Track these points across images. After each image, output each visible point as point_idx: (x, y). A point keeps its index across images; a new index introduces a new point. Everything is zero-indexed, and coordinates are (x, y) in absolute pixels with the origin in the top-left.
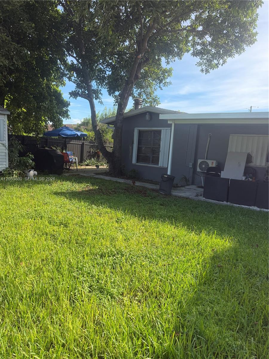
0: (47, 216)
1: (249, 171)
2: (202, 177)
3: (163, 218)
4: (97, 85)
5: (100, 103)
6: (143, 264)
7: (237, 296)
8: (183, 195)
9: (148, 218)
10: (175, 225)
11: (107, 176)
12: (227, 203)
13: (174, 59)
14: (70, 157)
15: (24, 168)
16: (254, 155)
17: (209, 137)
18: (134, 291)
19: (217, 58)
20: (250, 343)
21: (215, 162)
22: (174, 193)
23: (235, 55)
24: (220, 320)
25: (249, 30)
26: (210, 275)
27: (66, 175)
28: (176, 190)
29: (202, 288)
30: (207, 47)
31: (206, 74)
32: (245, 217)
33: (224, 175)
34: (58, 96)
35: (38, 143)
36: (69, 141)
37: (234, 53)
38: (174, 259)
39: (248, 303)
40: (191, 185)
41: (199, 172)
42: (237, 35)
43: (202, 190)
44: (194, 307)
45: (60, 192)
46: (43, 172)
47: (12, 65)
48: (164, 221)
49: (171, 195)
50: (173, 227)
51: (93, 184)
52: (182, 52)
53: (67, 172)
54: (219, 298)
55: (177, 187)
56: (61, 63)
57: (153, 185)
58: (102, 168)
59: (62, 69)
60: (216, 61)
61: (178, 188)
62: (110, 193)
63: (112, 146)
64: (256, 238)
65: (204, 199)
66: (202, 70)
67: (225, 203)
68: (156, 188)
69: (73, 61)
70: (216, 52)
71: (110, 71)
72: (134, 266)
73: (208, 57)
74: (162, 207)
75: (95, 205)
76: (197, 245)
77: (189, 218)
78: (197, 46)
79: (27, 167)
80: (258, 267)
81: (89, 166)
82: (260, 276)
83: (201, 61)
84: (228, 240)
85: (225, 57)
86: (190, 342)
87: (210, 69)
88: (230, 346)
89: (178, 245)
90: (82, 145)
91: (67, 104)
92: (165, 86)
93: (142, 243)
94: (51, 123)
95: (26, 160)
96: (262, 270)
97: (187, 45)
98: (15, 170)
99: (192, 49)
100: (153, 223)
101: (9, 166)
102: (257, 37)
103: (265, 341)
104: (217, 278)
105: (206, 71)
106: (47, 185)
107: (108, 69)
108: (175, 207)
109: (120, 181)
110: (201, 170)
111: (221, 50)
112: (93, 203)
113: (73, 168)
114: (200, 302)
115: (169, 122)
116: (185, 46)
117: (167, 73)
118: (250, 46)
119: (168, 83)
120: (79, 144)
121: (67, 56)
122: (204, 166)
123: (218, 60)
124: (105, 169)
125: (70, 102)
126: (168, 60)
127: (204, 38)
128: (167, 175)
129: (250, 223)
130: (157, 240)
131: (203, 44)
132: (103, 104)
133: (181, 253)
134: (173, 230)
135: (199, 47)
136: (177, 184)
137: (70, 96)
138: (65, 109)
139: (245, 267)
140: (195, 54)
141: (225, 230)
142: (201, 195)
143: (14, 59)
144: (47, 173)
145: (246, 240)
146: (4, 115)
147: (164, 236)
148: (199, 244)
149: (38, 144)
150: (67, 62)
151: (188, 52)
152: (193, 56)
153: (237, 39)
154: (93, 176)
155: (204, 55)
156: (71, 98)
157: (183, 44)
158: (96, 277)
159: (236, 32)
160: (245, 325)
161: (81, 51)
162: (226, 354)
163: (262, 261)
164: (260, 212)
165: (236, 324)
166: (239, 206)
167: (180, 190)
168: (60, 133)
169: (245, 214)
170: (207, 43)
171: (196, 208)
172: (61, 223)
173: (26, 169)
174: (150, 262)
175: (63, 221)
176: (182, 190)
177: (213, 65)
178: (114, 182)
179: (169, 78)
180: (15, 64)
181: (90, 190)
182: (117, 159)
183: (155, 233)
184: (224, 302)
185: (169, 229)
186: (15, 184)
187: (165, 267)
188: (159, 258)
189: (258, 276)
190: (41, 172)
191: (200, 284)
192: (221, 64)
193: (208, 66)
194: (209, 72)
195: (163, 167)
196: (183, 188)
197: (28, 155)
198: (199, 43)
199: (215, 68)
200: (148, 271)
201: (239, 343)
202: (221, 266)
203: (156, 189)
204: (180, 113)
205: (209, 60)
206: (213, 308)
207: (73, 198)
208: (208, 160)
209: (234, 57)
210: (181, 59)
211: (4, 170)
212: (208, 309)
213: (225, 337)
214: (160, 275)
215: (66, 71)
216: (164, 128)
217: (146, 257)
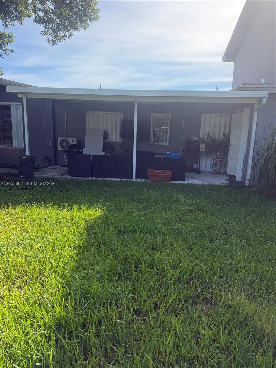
1: (107, 146)
2: (64, 156)
3: (30, 202)
6: (16, 252)
7: (112, 253)
8: (47, 176)
9: (11, 205)
10: (45, 207)
12: (92, 178)
13: (13, 23)
16: (109, 131)
17: (65, 113)
18: (11, 280)
19: (63, 29)
20: (127, 285)
21: (75, 139)
22: (37, 175)
23: (80, 29)
24: (102, 277)
25: (91, 6)
26: (87, 243)
28: (39, 172)
29: (82, 256)
30: (50, 15)
31: (53, 45)
32: (109, 188)
33: (85, 151)
37: (79, 27)
38: (49, 239)
39: (121, 256)
40: (54, 165)
41: (60, 151)
42: (80, 7)
43: (67, 169)
44: (77, 274)
48: (32, 204)
49: (33, 178)
50: (42, 209)
52: (22, 16)
54: (98, 259)
55: (39, 169)
57: (10, 169)
60: (61, 33)
61: (41, 170)
64: (120, 203)
65: (70, 178)
66: (48, 40)
67: (90, 178)
68: (14, 172)
70: (60, 22)
72: (5, 256)
73: (53, 27)
74: (26, 191)
76: (70, 220)
77: (58, 197)
78: (38, 12)
80: (125, 226)
82: (128, 232)
83: (46, 30)
84: (98, 210)
85: (71, 30)
86: (79, 303)
87: (56, 41)
88: (112, 294)
89: (51, 225)
92: (6, 54)
93: (10, 231)
96: (128, 227)
97: (27, 9)
99: (34, 14)
100: (20, 209)
102: (99, 14)
103: (138, 280)
104: (94, 243)
105: (52, 42)
108: (41, 189)
110: (63, 149)
111: (66, 22)
114: (82, 268)
115: (19, 96)
116: (25, 9)
117: (6, 38)
118: (93, 22)
119: (9, 50)
122: (64, 144)
123: (64, 32)
126: (5, 23)
127: (46, 5)
128: (25, 156)
129: (114, 192)
130: (27, 225)
131: (45, 11)
133: (55, 231)
134: (43, 212)
135: (41, 14)
136: (38, 166)
139: (115, 228)
140: (38, 21)
141: (94, 202)
142: (66, 174)
145: (113, 206)
147: (34, 219)
148: (72, 218)
151: (29, 17)
152: (36, 23)
153: (80, 13)
155: (48, 24)
157: (21, 6)
159: (78, 5)
160: (122, 273)
162: (110, 301)
163: (128, 221)
164: (121, 181)
165: (115, 275)
166: (103, 179)
167: (42, 171)
169: (109, 186)
170: (49, 11)
171: (63, 187)
174: (23, 248)
176: (44, 171)
177: (59, 37)
179: (9, 44)
183: (24, 219)
184: (102, 261)
185: (39, 211)
187: (41, 248)
188: (33, 241)
189: (126, 233)
191: (79, 253)
192: (68, 37)
193: (54, 37)
194: (55, 43)
195: (19, 148)
196: (46, 169)
198: (40, 8)
199: (62, 41)
200: (23, 257)
201: (119, 288)
202: (95, 233)
203: (15, 174)
204: (27, 86)
205: (54, 30)
206: (93, 269)
208: (69, 138)
209: (79, 31)
210: (22, 24)
212: (90, 271)
213: (107, 289)
214: (37, 257)
216: (13, 103)
217: (17, 244)
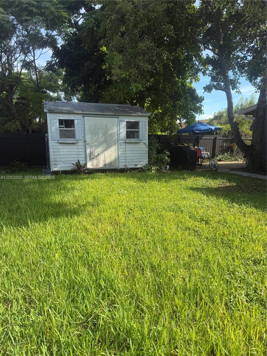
0: (187, 211)
4: (233, 74)
5: (237, 92)
11: (244, 172)
14: (202, 153)
15: (161, 164)
27: (199, 170)
34: (192, 92)
35: (173, 140)
36: (201, 137)
45: (195, 188)
46: (176, 168)
47: (155, 69)
51: (230, 181)
53: (200, 168)
56: (196, 59)
58: (237, 164)
59: (197, 65)
62: (251, 191)
63: (251, 139)
69: (209, 55)
71: (251, 56)
75: (236, 203)
79: (163, 164)
81: (222, 161)
90: (215, 140)
91: (201, 99)
94: (185, 121)
95: (163, 157)
98: (153, 166)
101: (148, 163)
106: (182, 180)
107: (249, 54)
109: (262, 178)
112: (233, 201)
113: (204, 164)
120: (211, 139)
121: (202, 50)
124: (241, 164)
125: (204, 97)
132: (241, 93)
137: (204, 90)
138: (199, 104)
143: (156, 63)
144: (181, 169)
146: (146, 116)
149: (171, 142)
150: (202, 57)
154: (228, 172)
156: (205, 92)
158: (253, 286)
161: (219, 41)
168: (194, 129)
172: (202, 220)
173: (163, 165)
175: (203, 217)
178: (254, 179)
180: (157, 67)
181: (227, 187)
182: (257, 152)
186: (154, 179)
190: (174, 168)
197: (165, 153)
207: (211, 195)
211: (144, 166)
215: (201, 66)
